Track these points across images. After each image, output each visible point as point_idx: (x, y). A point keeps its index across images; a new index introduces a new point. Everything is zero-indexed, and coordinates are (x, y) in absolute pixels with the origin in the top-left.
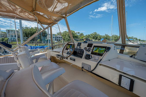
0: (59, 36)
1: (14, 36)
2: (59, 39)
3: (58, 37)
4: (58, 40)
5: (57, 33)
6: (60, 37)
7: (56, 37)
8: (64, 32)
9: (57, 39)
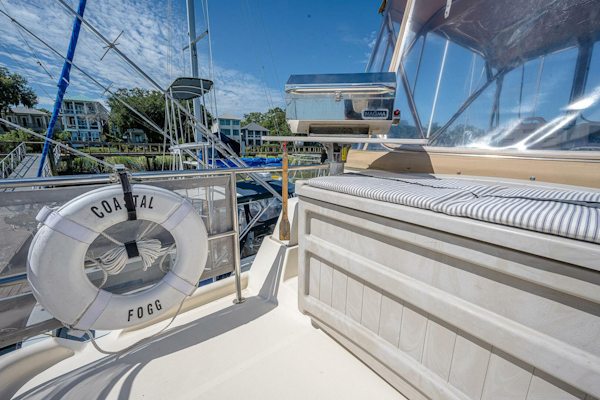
0: (254, 127)
1: (88, 126)
2: (254, 139)
3: (250, 132)
4: (251, 142)
5: (246, 116)
6: (258, 132)
7: (244, 131)
8: (271, 111)
9: (247, 139)
